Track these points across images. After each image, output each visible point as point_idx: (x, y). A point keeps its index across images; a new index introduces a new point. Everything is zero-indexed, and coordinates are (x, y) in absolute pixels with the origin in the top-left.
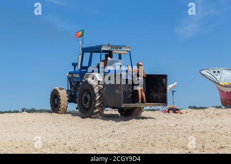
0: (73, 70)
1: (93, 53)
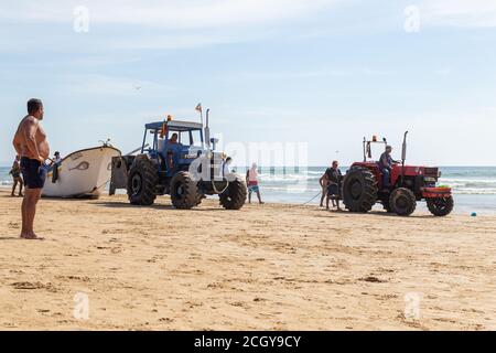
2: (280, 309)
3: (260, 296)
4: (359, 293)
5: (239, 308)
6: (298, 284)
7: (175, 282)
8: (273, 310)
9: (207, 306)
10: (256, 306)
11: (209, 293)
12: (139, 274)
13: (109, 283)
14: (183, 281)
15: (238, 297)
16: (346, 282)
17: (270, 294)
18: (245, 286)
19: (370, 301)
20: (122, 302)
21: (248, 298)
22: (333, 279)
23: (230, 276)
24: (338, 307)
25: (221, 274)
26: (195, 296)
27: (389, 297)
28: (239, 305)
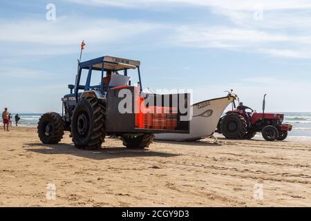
0: (69, 93)
1: (93, 71)
2: (110, 183)
3: (100, 177)
4: (149, 174)
5: (90, 183)
6: (120, 171)
7: (59, 172)
8: (107, 184)
9: (74, 183)
10: (98, 183)
11: (75, 176)
12: (40, 168)
13: (24, 173)
14: (62, 171)
15: (89, 178)
16: (143, 169)
17: (106, 176)
18: (94, 173)
19: (154, 178)
20: (30, 183)
21: (95, 178)
22: (137, 167)
23: (86, 168)
24: (138, 181)
25: (82, 166)
26: (68, 178)
27: (163, 175)
28: (90, 182)
